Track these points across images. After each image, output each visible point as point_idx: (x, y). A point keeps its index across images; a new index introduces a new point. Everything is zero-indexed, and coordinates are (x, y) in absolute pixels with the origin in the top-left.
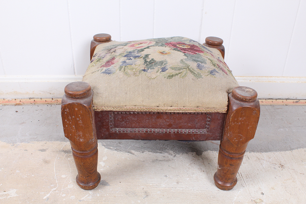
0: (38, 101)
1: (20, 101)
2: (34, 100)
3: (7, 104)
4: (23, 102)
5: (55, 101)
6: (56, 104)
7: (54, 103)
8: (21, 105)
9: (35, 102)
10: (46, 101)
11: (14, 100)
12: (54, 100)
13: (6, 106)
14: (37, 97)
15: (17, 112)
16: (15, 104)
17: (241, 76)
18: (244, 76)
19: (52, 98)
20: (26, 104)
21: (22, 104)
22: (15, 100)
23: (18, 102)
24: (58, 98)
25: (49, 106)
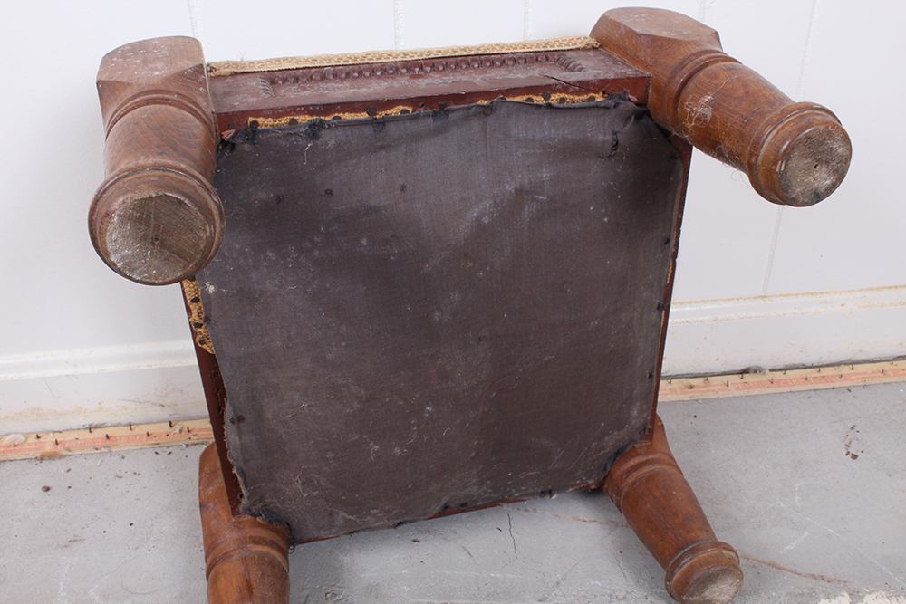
0: (121, 437)
1: (57, 443)
2: (107, 436)
3: (11, 457)
4: (67, 445)
5: (181, 431)
6: (187, 445)
7: (180, 441)
8: (62, 457)
9: (108, 442)
10: (148, 435)
11: (33, 439)
12: (178, 431)
13: (8, 464)
14: (115, 420)
15: (47, 489)
16: (38, 455)
17: (812, 294)
18: (822, 293)
19: (170, 423)
20: (78, 452)
21: (65, 453)
22: (38, 437)
23: (49, 448)
24: (191, 418)
25: (163, 455)
